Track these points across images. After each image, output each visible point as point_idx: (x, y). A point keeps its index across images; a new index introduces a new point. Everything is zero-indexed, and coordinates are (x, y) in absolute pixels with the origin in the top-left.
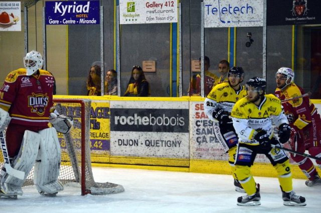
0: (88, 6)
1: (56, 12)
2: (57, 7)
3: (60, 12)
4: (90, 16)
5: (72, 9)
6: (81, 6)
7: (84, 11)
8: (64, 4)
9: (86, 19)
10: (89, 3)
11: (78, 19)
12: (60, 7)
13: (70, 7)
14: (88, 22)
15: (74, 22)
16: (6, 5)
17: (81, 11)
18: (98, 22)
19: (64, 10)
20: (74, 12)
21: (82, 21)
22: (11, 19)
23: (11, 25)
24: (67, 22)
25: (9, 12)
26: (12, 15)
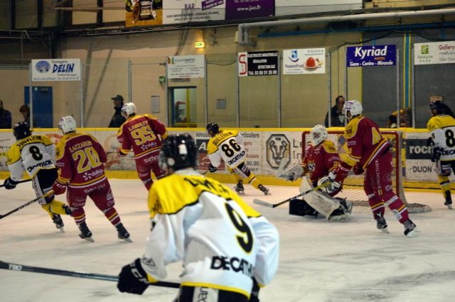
0: (385, 49)
1: (356, 55)
2: (357, 52)
3: (360, 55)
4: (387, 58)
5: (371, 53)
6: (379, 50)
7: (382, 55)
8: (364, 48)
9: (384, 61)
10: (386, 47)
11: (376, 61)
12: (361, 52)
13: (369, 51)
14: (385, 63)
15: (372, 64)
16: (312, 51)
17: (378, 54)
18: (395, 64)
19: (364, 54)
20: (372, 55)
21: (379, 63)
22: (317, 63)
23: (316, 68)
24: (366, 64)
25: (315, 57)
26: (317, 60)
